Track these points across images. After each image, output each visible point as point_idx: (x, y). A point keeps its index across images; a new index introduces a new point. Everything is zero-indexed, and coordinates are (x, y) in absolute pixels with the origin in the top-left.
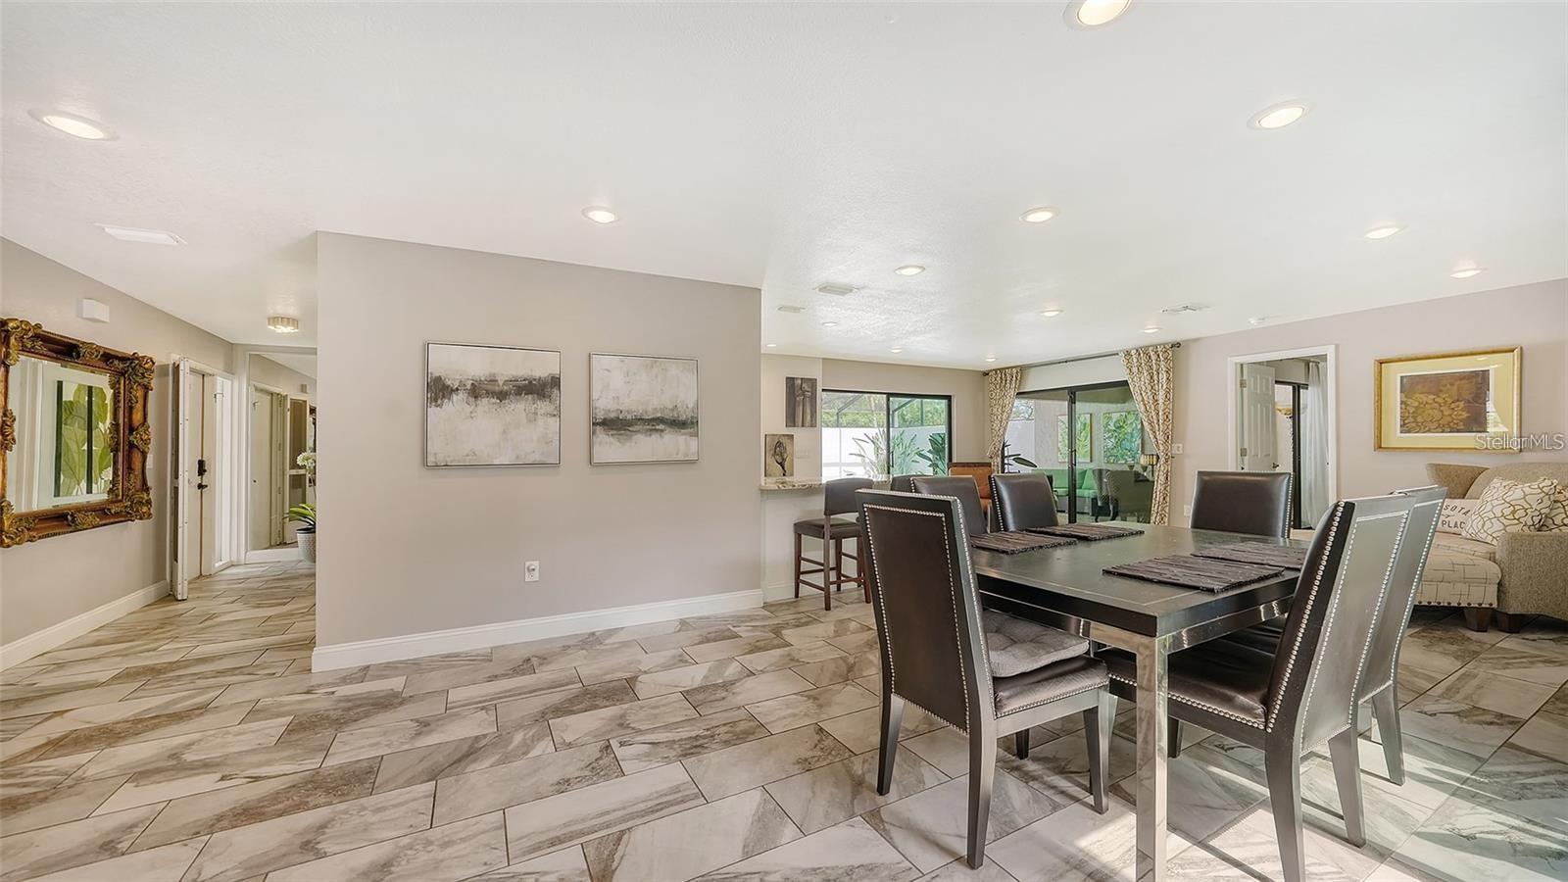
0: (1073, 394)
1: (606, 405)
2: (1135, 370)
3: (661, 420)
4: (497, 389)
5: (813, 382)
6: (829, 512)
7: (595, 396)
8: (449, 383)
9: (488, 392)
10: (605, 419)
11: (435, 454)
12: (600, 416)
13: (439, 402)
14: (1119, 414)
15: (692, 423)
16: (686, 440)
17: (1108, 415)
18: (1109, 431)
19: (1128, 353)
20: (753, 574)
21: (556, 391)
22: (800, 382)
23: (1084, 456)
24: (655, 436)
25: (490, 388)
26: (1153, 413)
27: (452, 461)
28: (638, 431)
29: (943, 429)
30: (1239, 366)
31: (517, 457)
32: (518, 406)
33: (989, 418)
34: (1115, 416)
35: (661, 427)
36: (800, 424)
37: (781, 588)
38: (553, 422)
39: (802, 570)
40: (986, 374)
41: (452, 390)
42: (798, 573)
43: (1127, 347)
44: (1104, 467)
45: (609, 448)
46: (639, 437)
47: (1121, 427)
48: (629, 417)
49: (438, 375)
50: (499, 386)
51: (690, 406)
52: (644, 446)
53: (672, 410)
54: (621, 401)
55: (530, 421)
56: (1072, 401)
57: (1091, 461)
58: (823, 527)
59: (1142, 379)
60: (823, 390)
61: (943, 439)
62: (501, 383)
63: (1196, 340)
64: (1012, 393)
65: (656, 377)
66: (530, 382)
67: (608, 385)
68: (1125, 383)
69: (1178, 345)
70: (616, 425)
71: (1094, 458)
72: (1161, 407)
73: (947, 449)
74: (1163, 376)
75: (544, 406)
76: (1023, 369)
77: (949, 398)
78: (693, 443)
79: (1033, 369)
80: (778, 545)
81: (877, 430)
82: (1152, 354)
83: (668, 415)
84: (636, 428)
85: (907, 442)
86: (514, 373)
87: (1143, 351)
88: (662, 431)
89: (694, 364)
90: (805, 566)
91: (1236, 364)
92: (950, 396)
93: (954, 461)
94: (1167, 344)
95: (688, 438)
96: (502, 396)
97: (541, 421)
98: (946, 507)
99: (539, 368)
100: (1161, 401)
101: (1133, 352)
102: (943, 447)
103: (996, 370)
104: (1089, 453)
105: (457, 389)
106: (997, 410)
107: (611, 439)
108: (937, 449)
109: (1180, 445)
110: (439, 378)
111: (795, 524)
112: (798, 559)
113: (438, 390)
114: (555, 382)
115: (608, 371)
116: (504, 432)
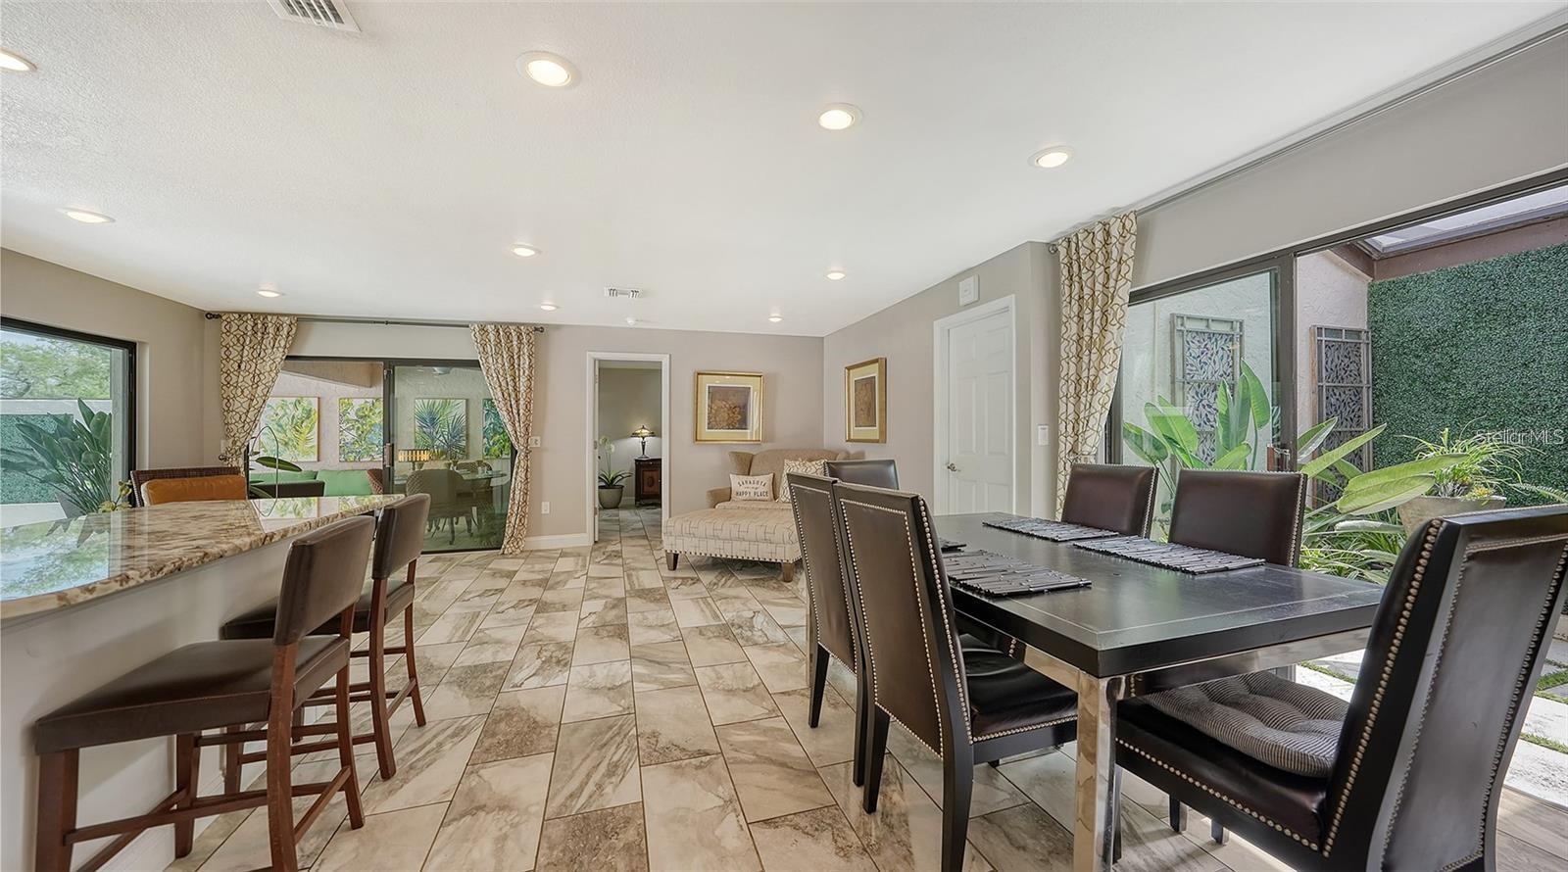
14: (362, 401)
17: (346, 402)
19: (483, 329)
30: (598, 363)
34: (357, 403)
47: (364, 417)
57: (318, 460)
63: (558, 327)
69: (542, 329)
71: (321, 457)
82: (514, 333)
91: (595, 360)
94: (530, 325)
101: (490, 328)
104: (315, 450)
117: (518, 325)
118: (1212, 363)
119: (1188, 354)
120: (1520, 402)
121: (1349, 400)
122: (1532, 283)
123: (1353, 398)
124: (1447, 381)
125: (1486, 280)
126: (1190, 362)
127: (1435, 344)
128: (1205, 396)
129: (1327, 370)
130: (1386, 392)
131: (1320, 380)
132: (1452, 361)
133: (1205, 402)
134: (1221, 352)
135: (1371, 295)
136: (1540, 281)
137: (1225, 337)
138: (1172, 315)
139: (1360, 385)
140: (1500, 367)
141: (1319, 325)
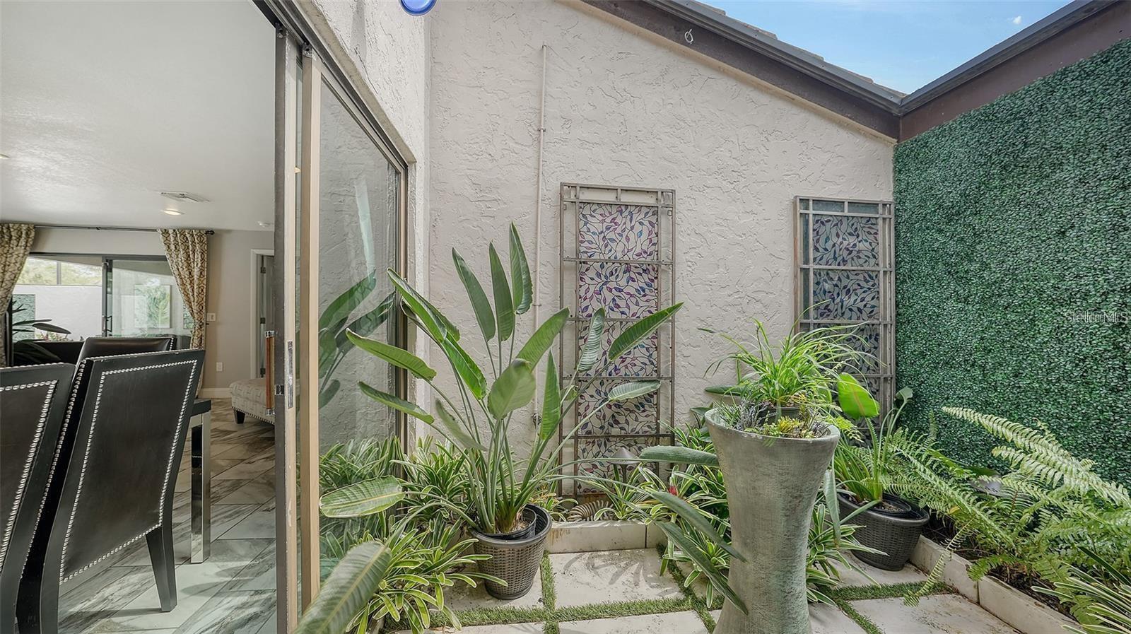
2: (173, 247)
19: (165, 232)
23: (163, 323)
26: (189, 287)
30: (260, 258)
43: (165, 226)
56: (108, 269)
59: (179, 256)
63: (229, 231)
68: (164, 258)
69: (212, 232)
72: (196, 282)
74: (198, 256)
76: (37, 228)
82: (188, 236)
87: (181, 232)
91: (257, 255)
94: (203, 230)
100: (196, 277)
101: (171, 231)
109: (214, 314)
117: (191, 230)
118: (624, 240)
119: (585, 229)
120: (1053, 287)
121: (856, 287)
122: (1070, 113)
123: (863, 284)
124: (970, 261)
125: (1015, 119)
126: (587, 237)
127: (958, 213)
128: (613, 278)
129: (816, 249)
130: (910, 277)
131: (806, 261)
132: (975, 234)
133: (612, 285)
134: (638, 228)
135: (896, 160)
136: (1081, 109)
137: (644, 210)
138: (562, 185)
139: (876, 268)
140: (1030, 239)
141: (805, 195)
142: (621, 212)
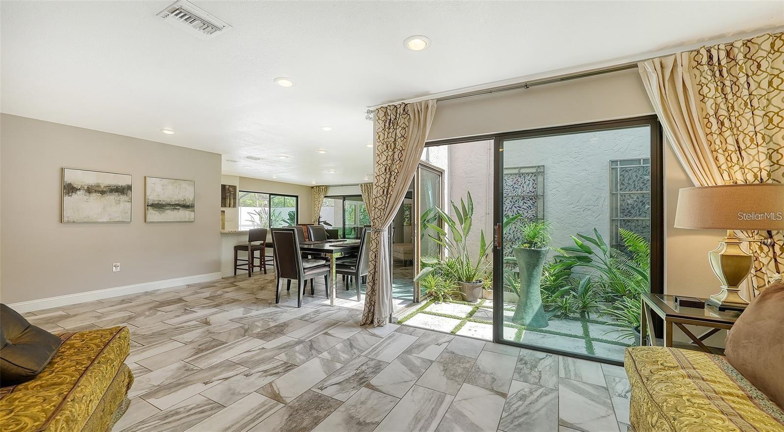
0: (344, 198)
1: (152, 197)
2: (363, 191)
3: (178, 205)
4: (100, 190)
5: (234, 187)
6: (250, 241)
7: (148, 193)
8: (75, 186)
9: (96, 191)
10: (153, 204)
11: (68, 217)
12: (150, 203)
13: (70, 194)
15: (192, 206)
16: (189, 213)
18: (361, 212)
20: (216, 266)
21: (129, 192)
22: (228, 187)
24: (176, 211)
25: (96, 189)
27: (77, 220)
28: (168, 209)
29: (294, 209)
31: (110, 219)
32: (111, 197)
33: (314, 206)
35: (178, 207)
36: (228, 206)
37: (229, 271)
38: (128, 205)
39: (238, 264)
40: (312, 188)
41: (77, 189)
42: (236, 265)
44: (359, 227)
45: (154, 215)
46: (169, 212)
48: (164, 203)
49: (69, 182)
50: (101, 188)
51: (191, 200)
52: (170, 215)
53: (183, 201)
54: (160, 196)
55: (117, 204)
56: (344, 200)
58: (248, 246)
60: (240, 191)
61: (294, 214)
62: (102, 187)
64: (323, 196)
65: (176, 187)
66: (117, 187)
67: (154, 190)
68: (361, 196)
70: (159, 206)
73: (296, 218)
75: (123, 198)
76: (327, 187)
77: (297, 197)
78: (192, 214)
79: (331, 187)
80: (227, 255)
81: (261, 208)
83: (181, 203)
84: (167, 208)
85: (277, 214)
86: (109, 183)
88: (178, 209)
89: (193, 182)
90: (239, 263)
92: (297, 196)
93: (299, 223)
95: (190, 212)
96: (103, 193)
97: (122, 204)
98: (293, 230)
99: (122, 182)
102: (294, 217)
103: (316, 186)
105: (80, 189)
106: (317, 203)
107: (155, 212)
108: (291, 218)
110: (71, 183)
111: (235, 247)
112: (236, 260)
113: (70, 189)
114: (129, 188)
115: (155, 184)
116: (104, 208)
142: (520, 177)
